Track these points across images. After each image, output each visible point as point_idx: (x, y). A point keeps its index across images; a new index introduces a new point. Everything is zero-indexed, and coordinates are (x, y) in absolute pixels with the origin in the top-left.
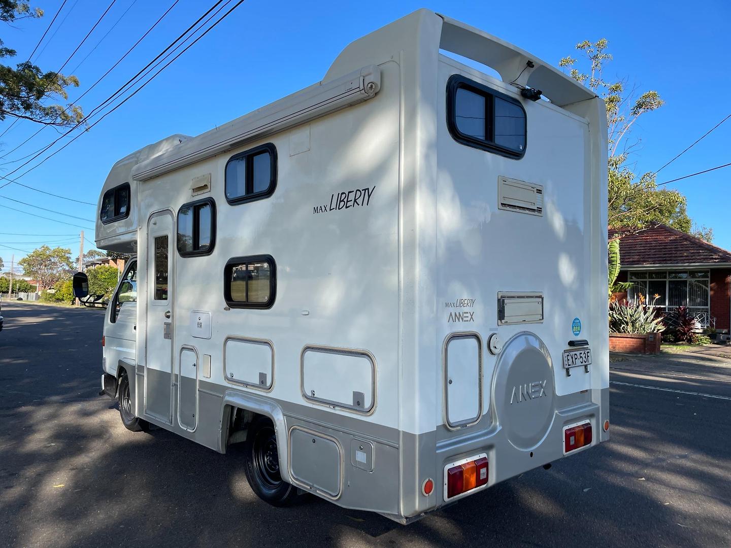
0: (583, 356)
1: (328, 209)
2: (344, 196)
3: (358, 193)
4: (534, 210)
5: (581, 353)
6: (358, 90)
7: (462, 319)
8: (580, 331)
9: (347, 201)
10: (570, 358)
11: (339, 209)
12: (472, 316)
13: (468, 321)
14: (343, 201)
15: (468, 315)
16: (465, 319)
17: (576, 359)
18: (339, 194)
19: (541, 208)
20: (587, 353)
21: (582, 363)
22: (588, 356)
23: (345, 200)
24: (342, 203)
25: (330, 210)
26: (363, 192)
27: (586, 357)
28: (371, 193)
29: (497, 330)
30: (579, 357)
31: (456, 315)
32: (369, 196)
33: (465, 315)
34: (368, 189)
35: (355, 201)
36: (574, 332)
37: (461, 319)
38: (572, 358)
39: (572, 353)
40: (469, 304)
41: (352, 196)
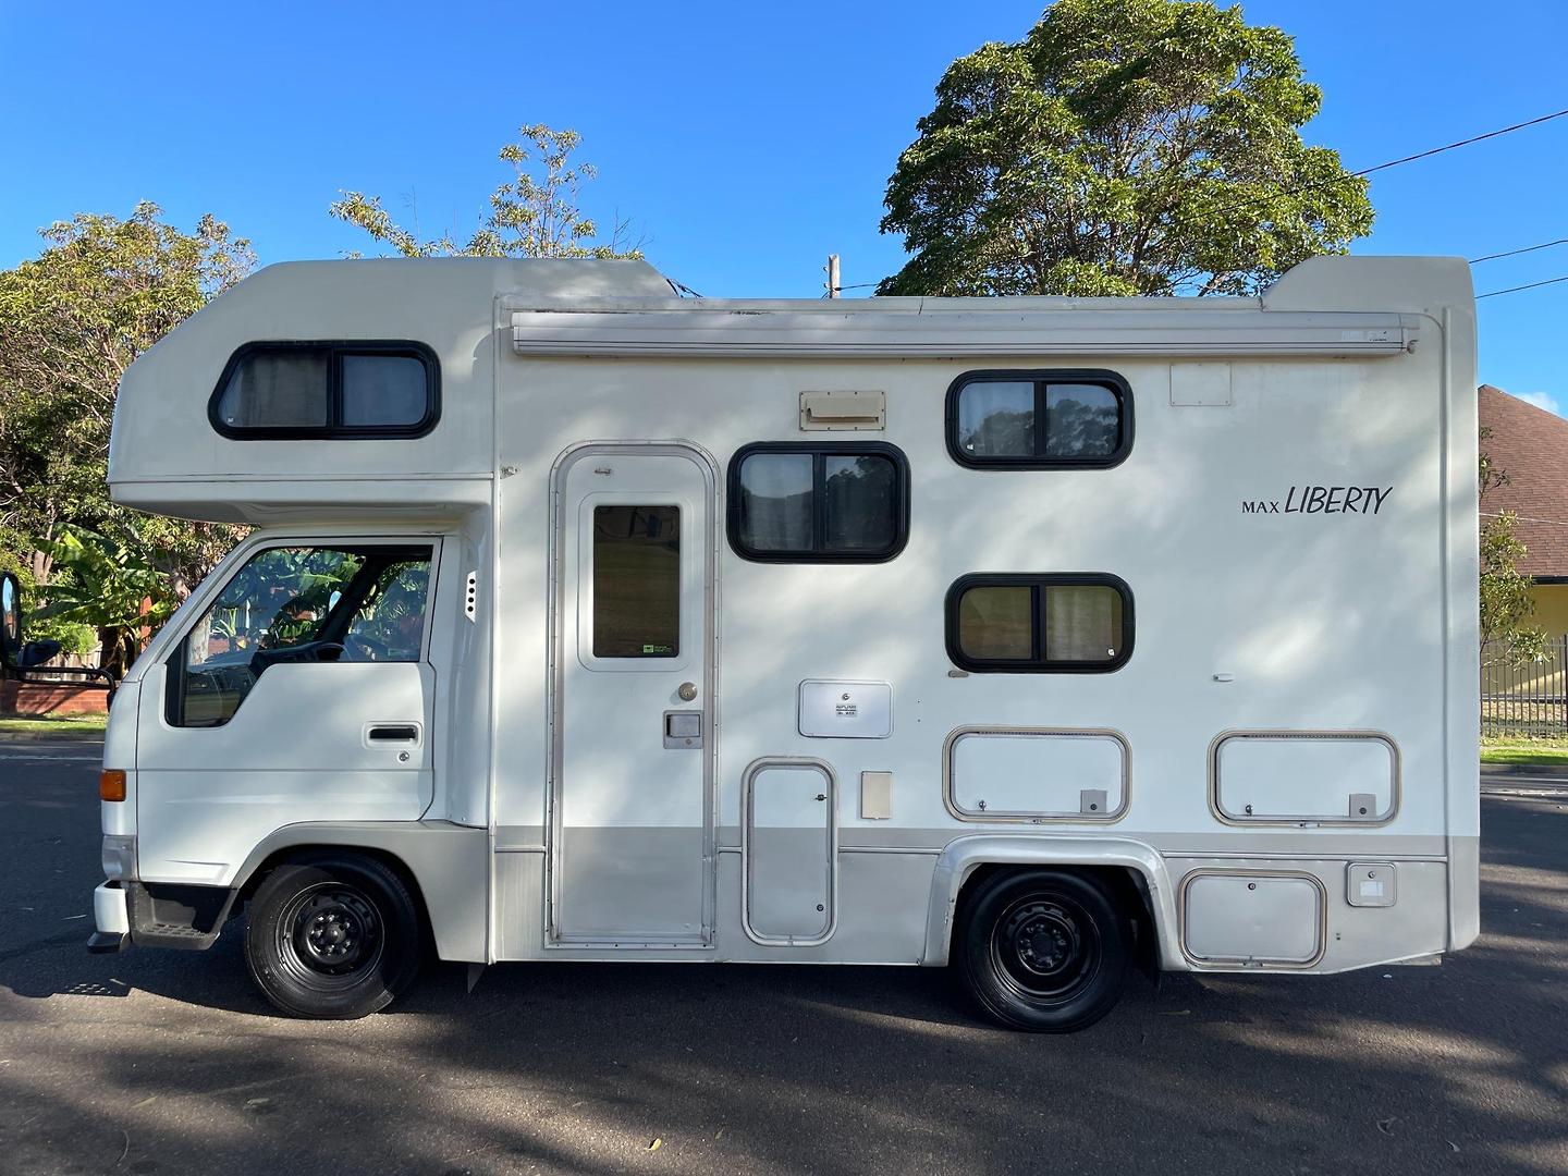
1: (1281, 507)
2: (1319, 494)
3: (1355, 494)
6: (1400, 345)
9: (1329, 502)
11: (1308, 511)
14: (1318, 500)
18: (1308, 488)
23: (1325, 500)
24: (1316, 505)
25: (1287, 511)
26: (1365, 494)
28: (1383, 498)
32: (1379, 501)
34: (1377, 490)
35: (1348, 503)
41: (1339, 496)
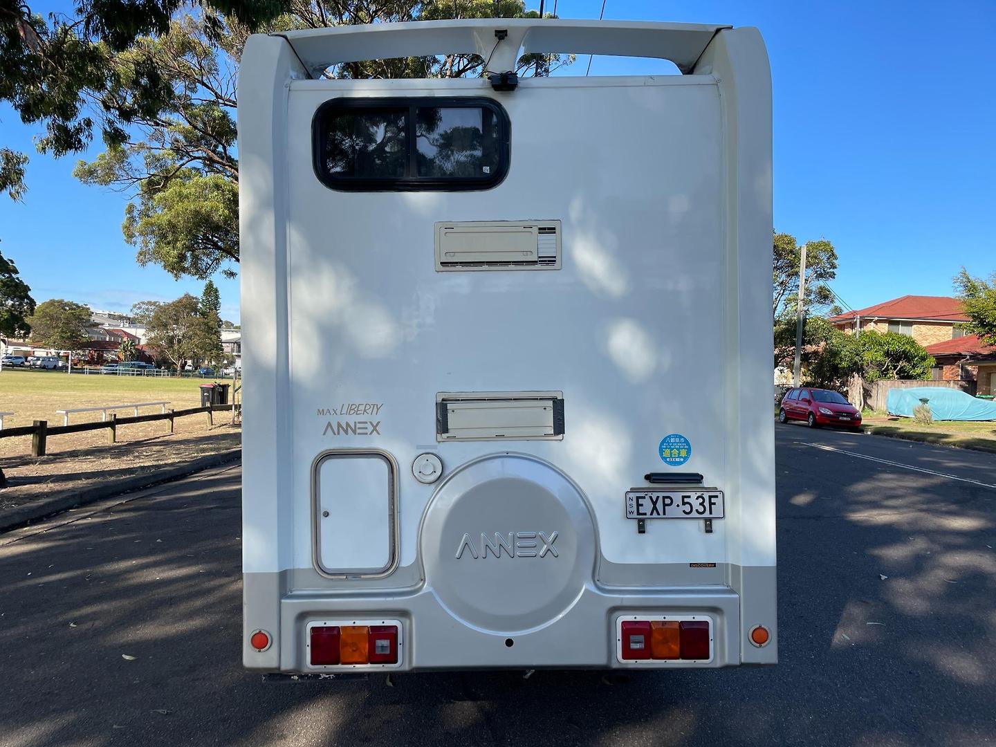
0: (696, 504)
4: (534, 263)
5: (688, 497)
8: (686, 458)
10: (646, 502)
13: (367, 434)
17: (665, 505)
19: (555, 257)
20: (711, 497)
21: (688, 513)
22: (712, 504)
27: (707, 504)
29: (436, 448)
30: (678, 501)
36: (665, 459)
38: (655, 503)
39: (655, 495)
40: (369, 411)
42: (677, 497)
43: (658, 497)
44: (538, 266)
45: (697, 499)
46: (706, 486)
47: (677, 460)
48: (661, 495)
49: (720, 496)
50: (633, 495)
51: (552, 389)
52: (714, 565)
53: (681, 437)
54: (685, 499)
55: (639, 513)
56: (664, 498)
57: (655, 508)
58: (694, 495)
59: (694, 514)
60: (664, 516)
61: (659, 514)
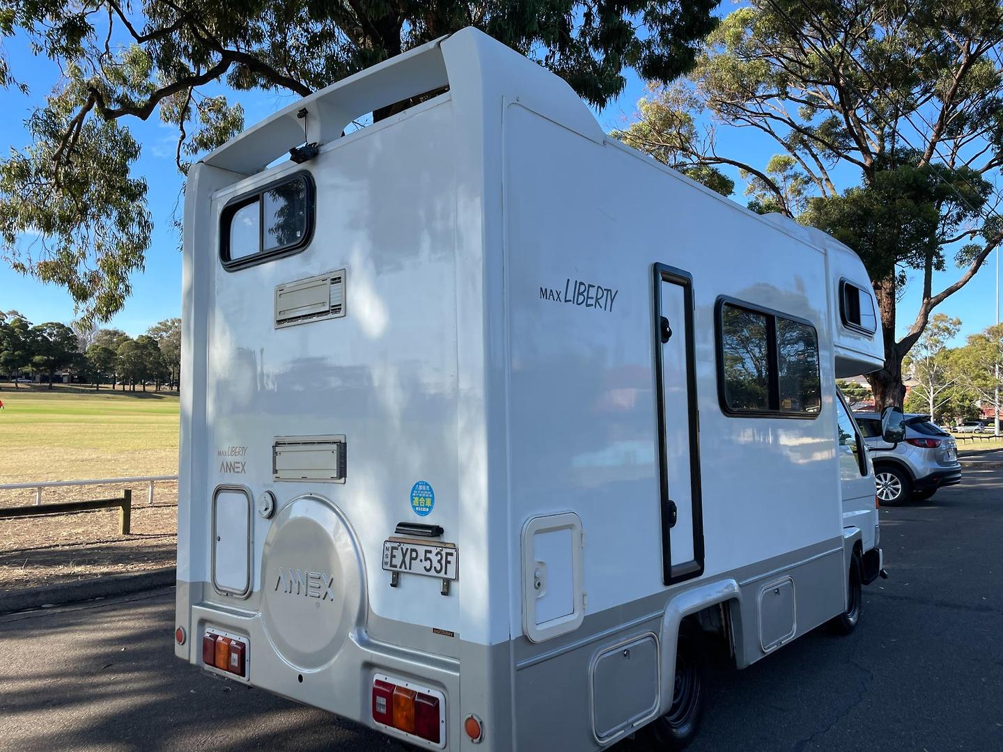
0: (435, 559)
4: (326, 312)
5: (430, 552)
7: (234, 470)
8: (430, 508)
10: (398, 553)
12: (243, 467)
15: (240, 465)
16: (236, 470)
17: (412, 559)
19: (341, 305)
20: (448, 554)
21: (428, 570)
22: (448, 562)
27: (443, 562)
29: (272, 487)
30: (421, 555)
31: (231, 465)
33: (236, 465)
36: (414, 507)
37: (232, 470)
38: (404, 555)
39: (405, 547)
42: (421, 550)
43: (407, 549)
44: (330, 316)
45: (436, 555)
46: (446, 542)
47: (424, 509)
48: (410, 547)
49: (455, 554)
50: (388, 545)
51: (337, 433)
52: (452, 634)
53: (427, 484)
54: (428, 554)
55: (391, 566)
56: (412, 550)
57: (403, 561)
58: (435, 551)
59: (433, 572)
60: (410, 571)
61: (406, 569)
